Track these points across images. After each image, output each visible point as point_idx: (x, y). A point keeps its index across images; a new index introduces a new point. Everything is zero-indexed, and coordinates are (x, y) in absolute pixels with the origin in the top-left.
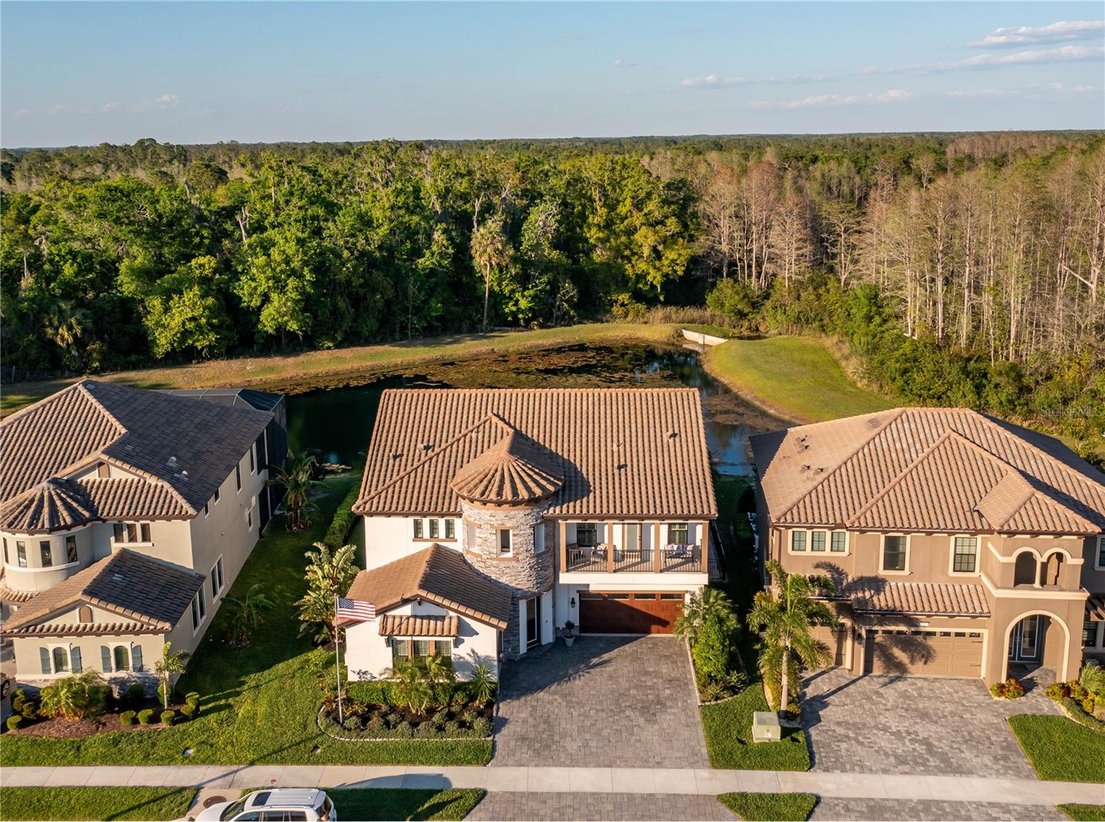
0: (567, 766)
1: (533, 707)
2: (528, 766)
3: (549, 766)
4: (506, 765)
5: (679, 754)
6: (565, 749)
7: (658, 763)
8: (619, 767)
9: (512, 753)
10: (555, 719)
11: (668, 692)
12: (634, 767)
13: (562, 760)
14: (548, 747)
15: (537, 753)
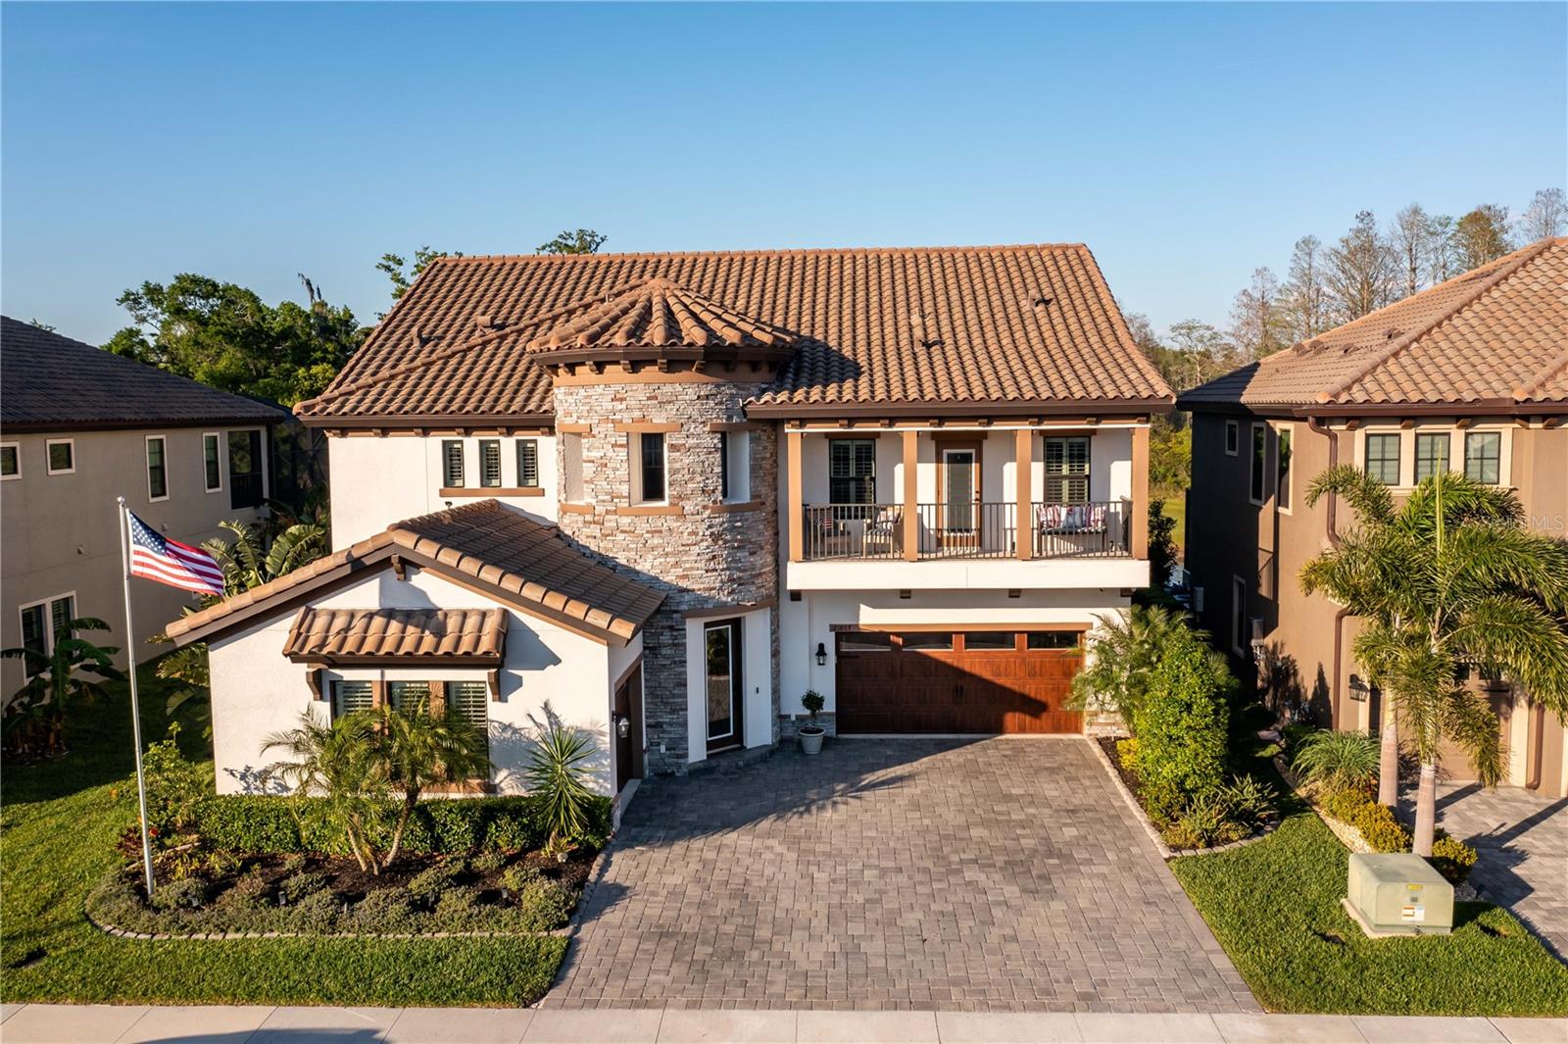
0: (791, 1006)
1: (704, 863)
2: (665, 1005)
3: (733, 1005)
4: (595, 1004)
5: (1145, 973)
6: (787, 961)
7: (1085, 997)
8: (960, 1007)
9: (622, 970)
10: (764, 890)
11: (1070, 832)
12: (1008, 1008)
13: (778, 988)
14: (735, 955)
15: (701, 971)
